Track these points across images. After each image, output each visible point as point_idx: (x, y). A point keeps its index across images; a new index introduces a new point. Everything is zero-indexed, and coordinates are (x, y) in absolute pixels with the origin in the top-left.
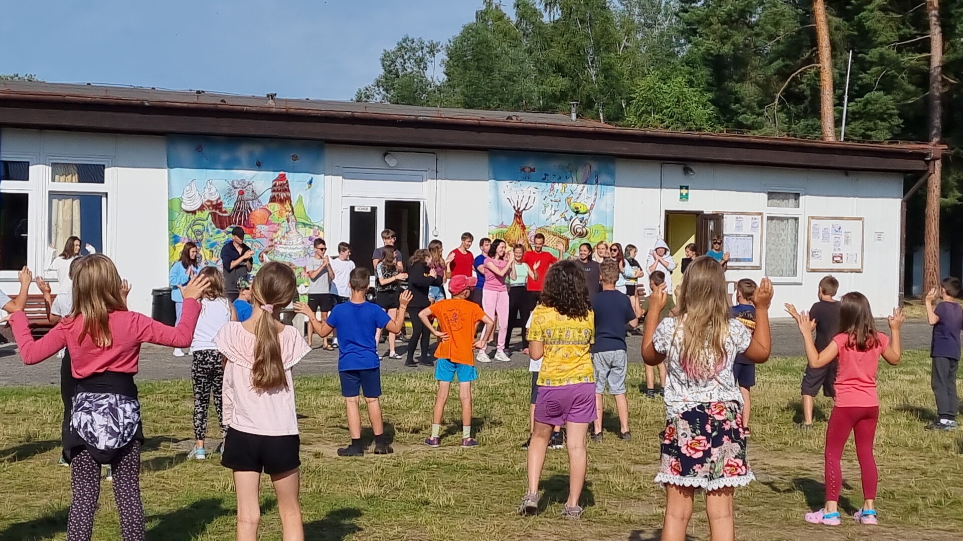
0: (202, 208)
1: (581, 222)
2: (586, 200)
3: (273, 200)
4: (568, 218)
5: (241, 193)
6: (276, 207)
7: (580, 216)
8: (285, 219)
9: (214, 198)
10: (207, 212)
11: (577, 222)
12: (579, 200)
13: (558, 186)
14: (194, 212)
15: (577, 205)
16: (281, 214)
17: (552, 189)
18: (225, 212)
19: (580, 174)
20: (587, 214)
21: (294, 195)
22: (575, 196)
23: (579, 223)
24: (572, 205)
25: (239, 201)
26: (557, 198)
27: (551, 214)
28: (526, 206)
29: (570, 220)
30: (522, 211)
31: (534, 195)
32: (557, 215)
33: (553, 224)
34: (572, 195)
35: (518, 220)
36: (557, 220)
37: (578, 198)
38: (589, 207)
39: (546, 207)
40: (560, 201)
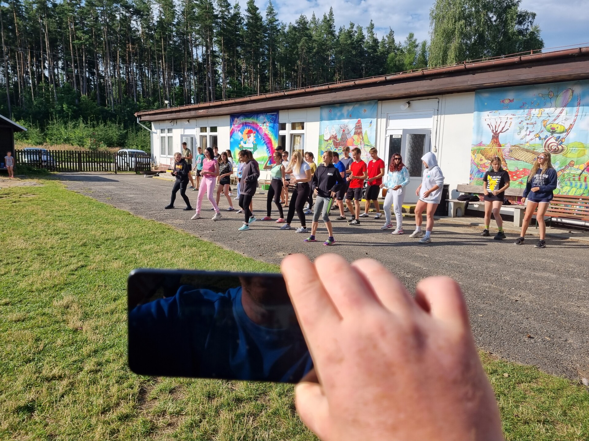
0: (330, 139)
1: (556, 140)
2: (563, 122)
3: (355, 133)
4: (543, 136)
5: (344, 131)
6: (356, 137)
7: (556, 135)
8: (359, 143)
9: (334, 134)
10: (332, 140)
11: (553, 140)
12: (556, 122)
13: (535, 112)
14: (327, 141)
15: (554, 126)
16: (358, 140)
17: (529, 114)
18: (338, 140)
19: (560, 99)
20: (565, 134)
21: (364, 131)
22: (551, 119)
23: (554, 141)
24: (548, 126)
25: (343, 135)
26: (533, 121)
27: (526, 135)
28: (502, 129)
29: (545, 139)
30: (499, 133)
31: (511, 120)
32: (532, 135)
33: (527, 142)
34: (549, 118)
35: (495, 140)
36: (532, 139)
37: (555, 120)
38: (567, 127)
39: (521, 129)
40: (536, 123)
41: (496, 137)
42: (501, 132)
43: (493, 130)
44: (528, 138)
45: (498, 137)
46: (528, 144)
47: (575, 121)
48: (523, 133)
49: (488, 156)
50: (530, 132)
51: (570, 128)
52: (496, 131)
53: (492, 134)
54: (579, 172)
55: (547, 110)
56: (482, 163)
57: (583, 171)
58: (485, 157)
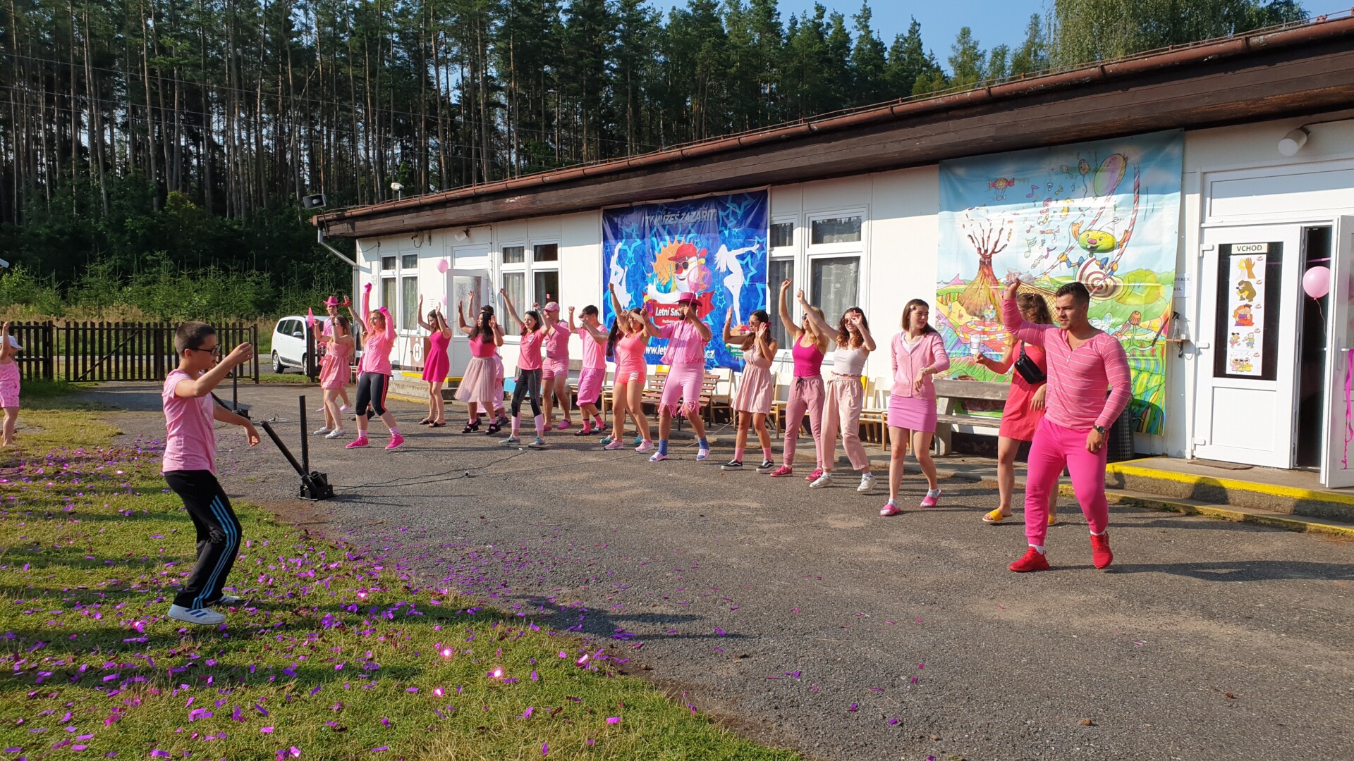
1: (1102, 267)
2: (1111, 225)
4: (1074, 260)
7: (1099, 256)
11: (1094, 267)
12: (1097, 226)
13: (1056, 206)
15: (1093, 235)
17: (1045, 211)
19: (1103, 176)
20: (1116, 252)
22: (1088, 220)
23: (1097, 268)
24: (1083, 236)
26: (1053, 226)
27: (1041, 257)
28: (996, 245)
29: (1079, 265)
30: (991, 255)
31: (1011, 226)
32: (1054, 256)
33: (1045, 273)
34: (1082, 218)
35: (987, 271)
36: (1053, 267)
37: (1094, 222)
38: (1119, 239)
39: (1031, 243)
40: (1058, 231)
41: (986, 263)
42: (993, 252)
43: (979, 249)
44: (1046, 264)
45: (990, 263)
46: (1046, 278)
47: (1133, 223)
48: (1037, 251)
49: (972, 308)
50: (1049, 250)
51: (1126, 240)
52: (986, 251)
53: (979, 257)
54: (1152, 336)
55: (1078, 202)
56: (962, 322)
57: (1159, 333)
58: (967, 309)
